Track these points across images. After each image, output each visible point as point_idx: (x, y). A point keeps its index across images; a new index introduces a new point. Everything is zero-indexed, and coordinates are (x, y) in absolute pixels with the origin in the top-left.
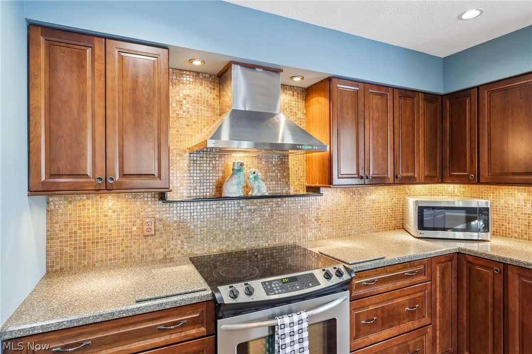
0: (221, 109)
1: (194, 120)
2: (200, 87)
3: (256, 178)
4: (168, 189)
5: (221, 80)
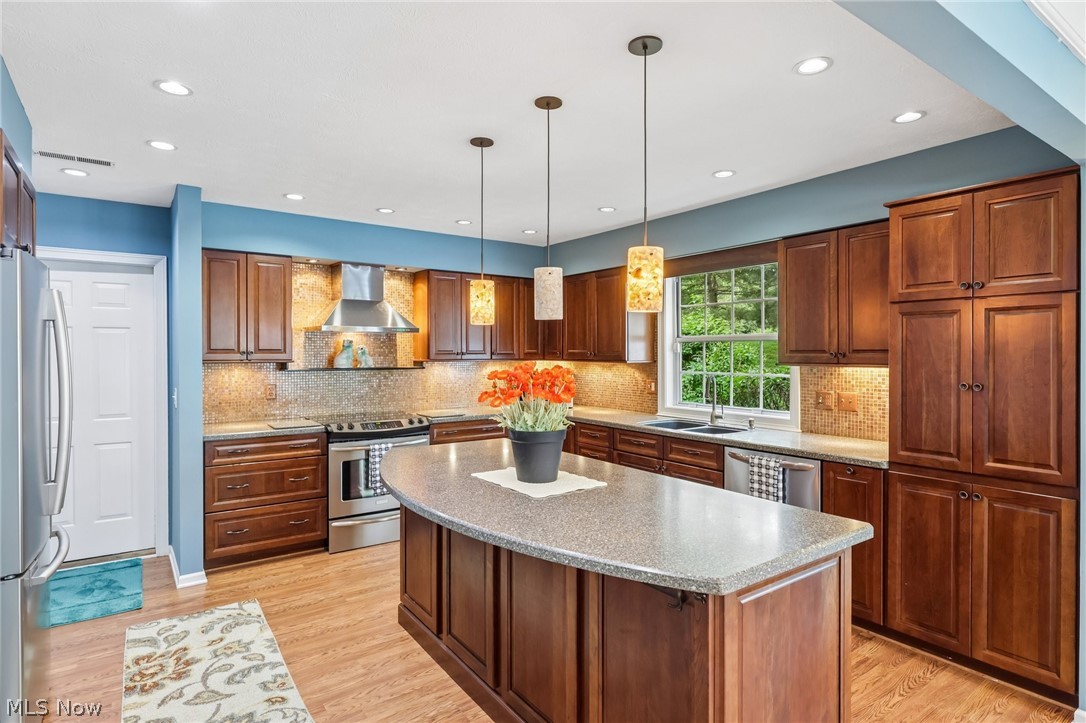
0: (333, 294)
1: (309, 304)
2: (315, 277)
3: (363, 353)
4: (291, 361)
5: (333, 269)
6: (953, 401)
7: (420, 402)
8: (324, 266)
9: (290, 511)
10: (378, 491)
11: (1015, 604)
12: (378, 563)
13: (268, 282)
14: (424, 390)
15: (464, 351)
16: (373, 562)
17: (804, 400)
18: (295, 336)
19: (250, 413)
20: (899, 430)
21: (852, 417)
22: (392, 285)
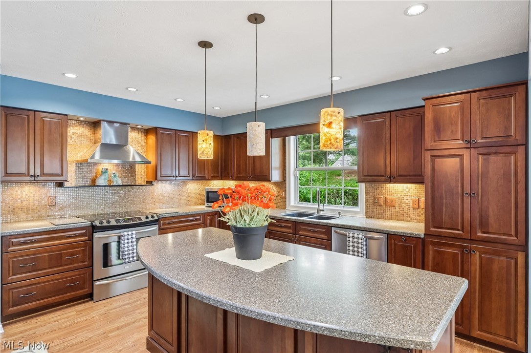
0: (95, 140)
1: (79, 146)
2: (83, 129)
3: (115, 176)
4: (66, 181)
5: (95, 125)
6: (460, 202)
7: (150, 205)
8: (89, 122)
9: (66, 278)
10: (127, 260)
11: (493, 306)
12: (127, 306)
13: (50, 130)
14: (153, 197)
15: (177, 175)
16: (124, 305)
17: (367, 201)
18: (69, 165)
19: (36, 215)
20: (431, 217)
21: (393, 210)
22: (133, 135)
